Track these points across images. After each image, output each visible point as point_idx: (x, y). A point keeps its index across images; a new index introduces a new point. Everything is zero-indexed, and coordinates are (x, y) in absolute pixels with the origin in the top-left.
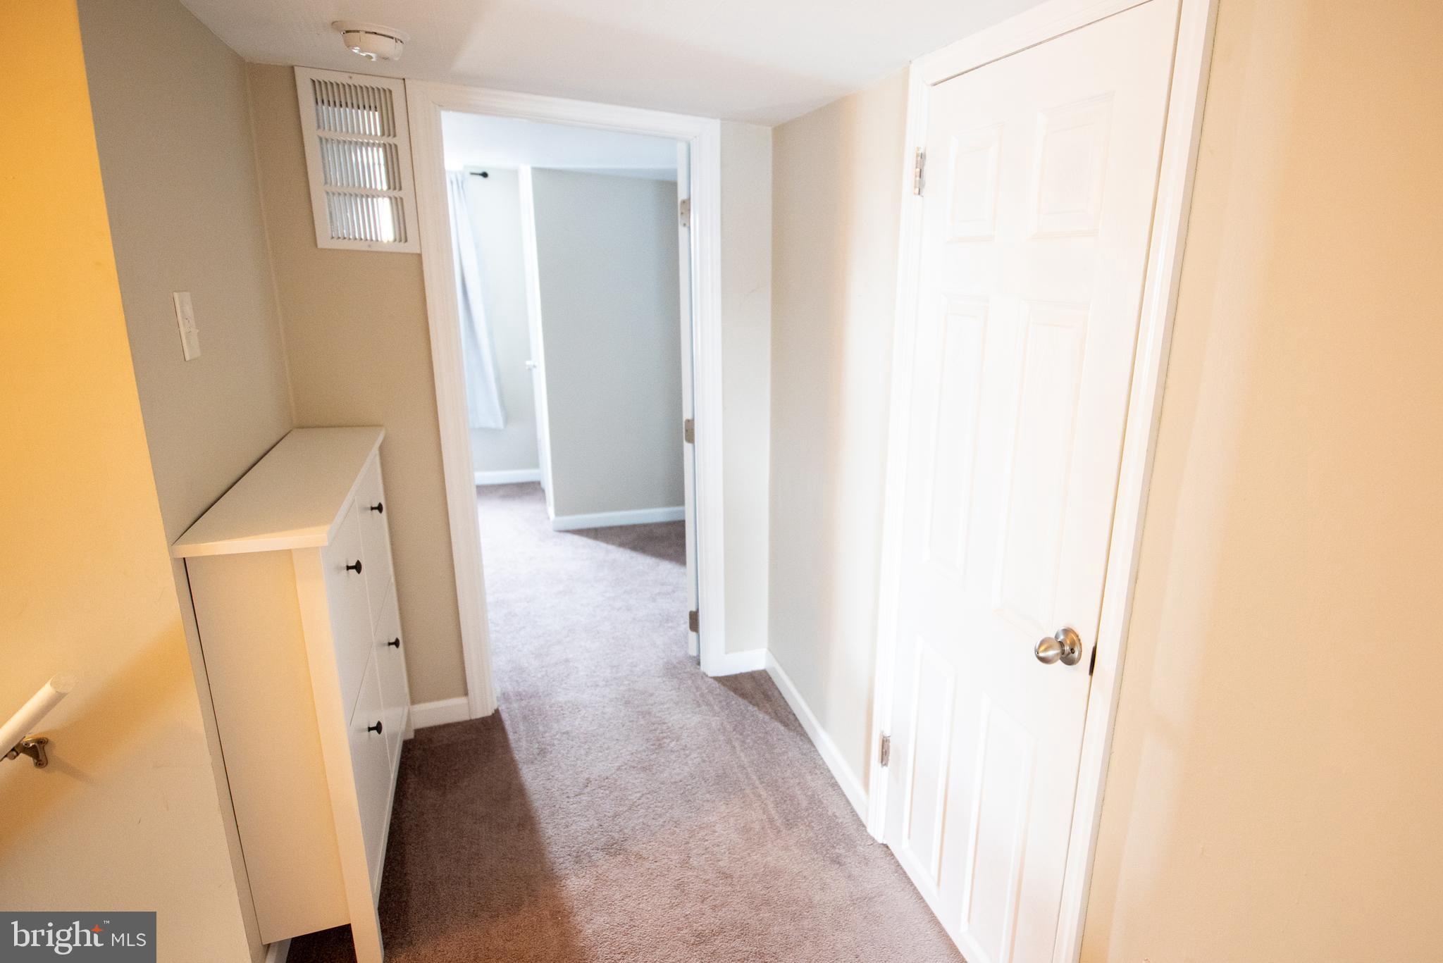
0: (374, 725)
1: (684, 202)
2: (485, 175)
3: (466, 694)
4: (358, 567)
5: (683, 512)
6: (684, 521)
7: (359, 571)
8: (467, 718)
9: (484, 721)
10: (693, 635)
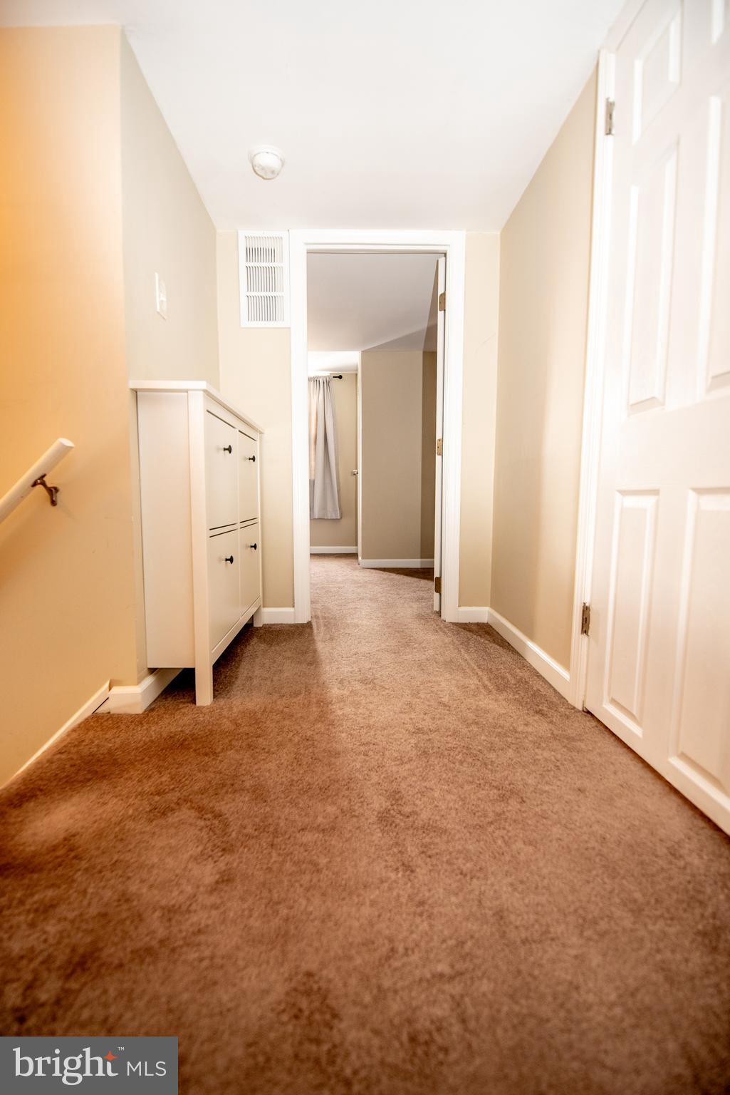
0: (229, 558)
1: (442, 295)
2: (340, 377)
3: (294, 607)
4: (229, 449)
5: (433, 562)
6: (433, 568)
7: (230, 452)
8: (293, 623)
9: (302, 626)
10: (437, 595)
